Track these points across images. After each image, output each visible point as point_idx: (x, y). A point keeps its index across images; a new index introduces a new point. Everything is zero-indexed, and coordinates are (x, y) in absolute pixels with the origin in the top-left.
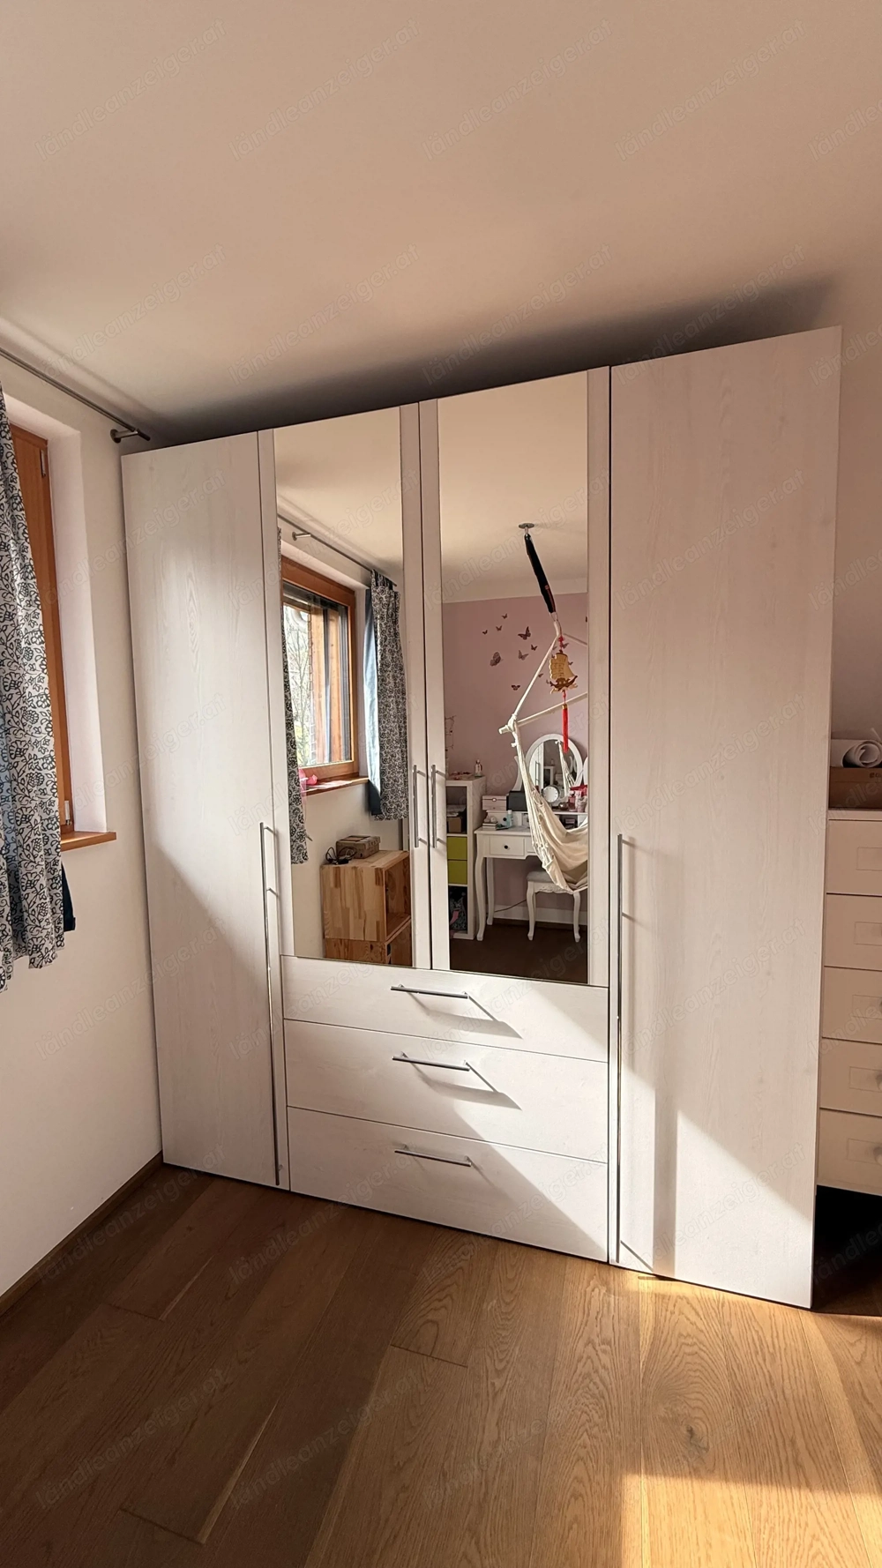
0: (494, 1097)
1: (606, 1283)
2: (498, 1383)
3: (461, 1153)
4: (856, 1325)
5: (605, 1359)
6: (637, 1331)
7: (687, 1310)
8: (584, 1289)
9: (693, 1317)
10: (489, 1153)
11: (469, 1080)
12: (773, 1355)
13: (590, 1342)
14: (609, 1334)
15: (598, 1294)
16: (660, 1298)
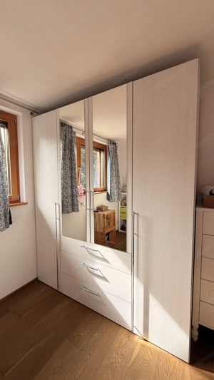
0: (104, 278)
1: (129, 337)
2: (88, 358)
3: (97, 292)
4: (203, 374)
5: (120, 360)
6: (132, 355)
7: (149, 352)
8: (122, 336)
9: (150, 355)
10: (103, 293)
11: (98, 273)
12: (171, 375)
13: (117, 353)
14: (123, 352)
15: (125, 340)
16: (143, 346)
